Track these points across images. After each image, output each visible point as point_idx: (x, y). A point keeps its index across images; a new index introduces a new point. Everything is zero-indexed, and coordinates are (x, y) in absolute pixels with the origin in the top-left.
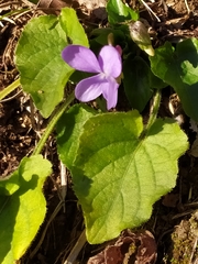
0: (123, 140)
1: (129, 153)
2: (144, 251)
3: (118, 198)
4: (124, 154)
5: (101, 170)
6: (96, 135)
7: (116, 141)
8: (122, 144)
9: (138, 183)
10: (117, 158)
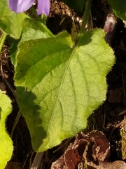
0: (57, 51)
1: (65, 61)
2: (98, 149)
3: (58, 106)
4: (60, 63)
5: (40, 80)
6: (32, 51)
7: (51, 53)
8: (58, 54)
9: (74, 91)
10: (54, 67)
